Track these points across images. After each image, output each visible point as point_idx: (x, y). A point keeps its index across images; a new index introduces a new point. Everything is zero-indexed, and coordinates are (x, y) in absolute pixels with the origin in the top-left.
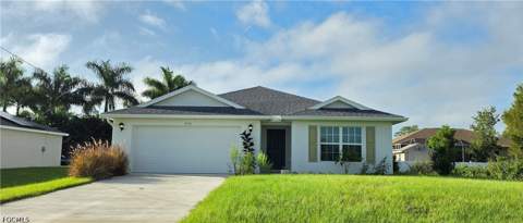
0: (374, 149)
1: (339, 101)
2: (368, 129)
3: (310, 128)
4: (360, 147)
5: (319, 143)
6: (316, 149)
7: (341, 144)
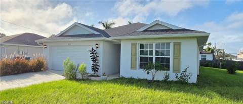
0: (179, 61)
1: (157, 24)
2: (175, 44)
3: (132, 45)
4: (169, 58)
5: (138, 56)
6: (136, 60)
7: (154, 56)
